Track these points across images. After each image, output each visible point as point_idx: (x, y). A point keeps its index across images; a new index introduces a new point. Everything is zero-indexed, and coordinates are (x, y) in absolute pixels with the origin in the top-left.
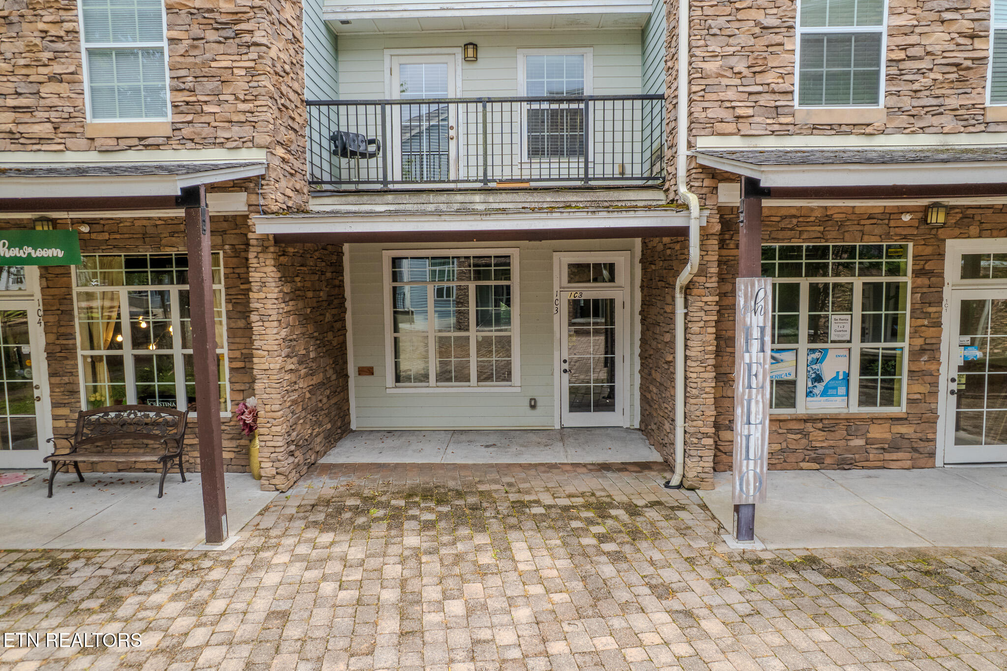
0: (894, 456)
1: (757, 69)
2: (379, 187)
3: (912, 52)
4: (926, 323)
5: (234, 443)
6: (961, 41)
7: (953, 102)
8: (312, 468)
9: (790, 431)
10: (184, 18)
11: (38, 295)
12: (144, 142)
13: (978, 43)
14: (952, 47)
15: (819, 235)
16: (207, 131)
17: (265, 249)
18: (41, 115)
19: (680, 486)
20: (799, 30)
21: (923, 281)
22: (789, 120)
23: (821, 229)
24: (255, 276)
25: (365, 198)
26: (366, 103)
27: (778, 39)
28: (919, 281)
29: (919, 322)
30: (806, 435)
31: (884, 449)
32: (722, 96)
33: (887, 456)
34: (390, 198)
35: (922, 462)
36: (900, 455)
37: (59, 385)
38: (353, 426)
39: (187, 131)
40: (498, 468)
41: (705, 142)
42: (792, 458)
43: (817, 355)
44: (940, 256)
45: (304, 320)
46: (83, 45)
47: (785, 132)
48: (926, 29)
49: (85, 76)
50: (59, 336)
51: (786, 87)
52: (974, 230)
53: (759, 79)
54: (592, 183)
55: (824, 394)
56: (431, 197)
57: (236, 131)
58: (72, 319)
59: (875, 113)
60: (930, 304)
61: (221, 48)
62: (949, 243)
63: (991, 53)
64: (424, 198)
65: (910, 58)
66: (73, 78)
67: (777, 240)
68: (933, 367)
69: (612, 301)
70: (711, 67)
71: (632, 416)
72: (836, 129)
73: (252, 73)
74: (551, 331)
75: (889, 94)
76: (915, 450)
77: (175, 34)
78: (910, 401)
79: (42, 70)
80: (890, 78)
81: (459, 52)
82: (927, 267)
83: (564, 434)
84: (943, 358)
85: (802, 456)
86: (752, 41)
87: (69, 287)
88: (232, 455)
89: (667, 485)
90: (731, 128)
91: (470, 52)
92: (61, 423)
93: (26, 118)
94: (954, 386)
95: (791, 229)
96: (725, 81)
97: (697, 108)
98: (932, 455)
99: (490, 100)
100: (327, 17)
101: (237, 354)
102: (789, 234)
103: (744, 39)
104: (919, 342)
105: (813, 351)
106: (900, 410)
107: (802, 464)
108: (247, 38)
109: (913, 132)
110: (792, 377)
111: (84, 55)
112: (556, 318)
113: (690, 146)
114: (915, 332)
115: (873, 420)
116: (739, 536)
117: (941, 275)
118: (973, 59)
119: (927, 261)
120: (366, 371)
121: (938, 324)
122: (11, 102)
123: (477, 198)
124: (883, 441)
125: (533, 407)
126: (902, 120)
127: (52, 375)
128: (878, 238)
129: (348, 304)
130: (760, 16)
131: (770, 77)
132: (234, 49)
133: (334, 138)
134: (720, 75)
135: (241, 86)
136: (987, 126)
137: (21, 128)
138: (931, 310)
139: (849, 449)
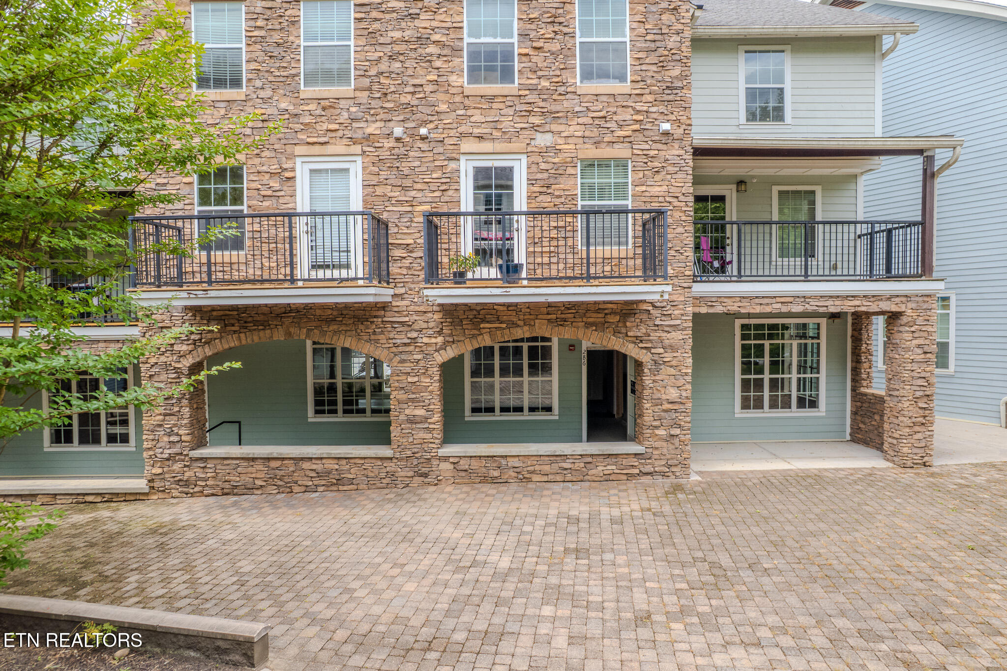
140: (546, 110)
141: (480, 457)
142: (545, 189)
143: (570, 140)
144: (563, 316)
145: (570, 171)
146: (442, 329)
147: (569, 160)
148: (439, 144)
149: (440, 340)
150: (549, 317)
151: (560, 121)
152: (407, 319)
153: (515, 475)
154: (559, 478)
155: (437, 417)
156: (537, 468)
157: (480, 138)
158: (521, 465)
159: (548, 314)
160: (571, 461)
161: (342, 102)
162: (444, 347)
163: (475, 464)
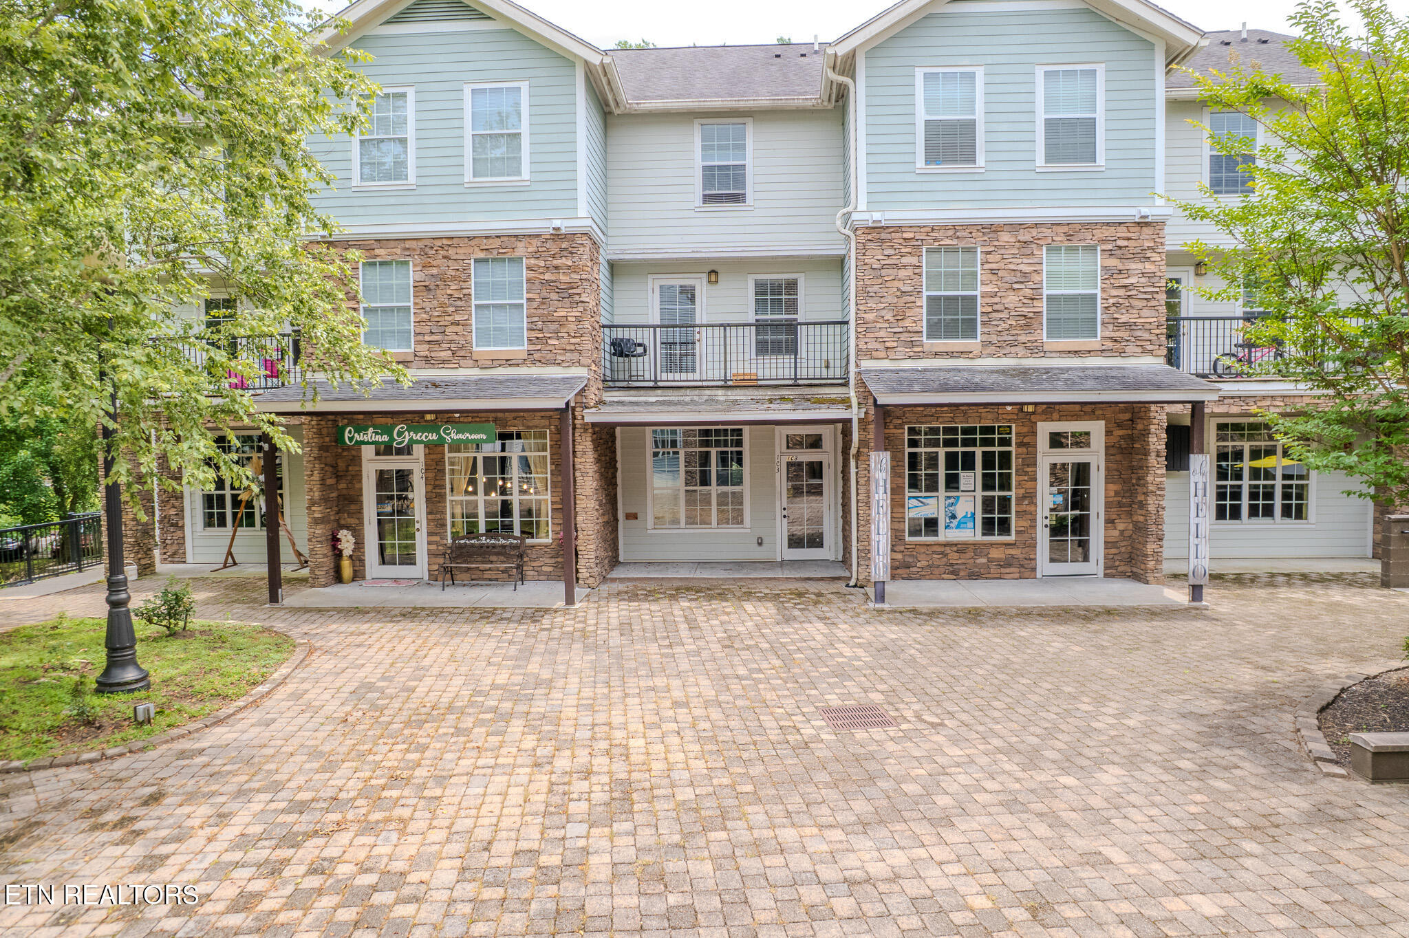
0: (1008, 570)
1: (900, 316)
2: (652, 384)
3: (996, 307)
4: (1026, 478)
5: (553, 561)
6: (1026, 301)
7: (1023, 338)
8: (605, 579)
9: (934, 552)
10: (537, 286)
11: (422, 459)
12: (509, 363)
13: (1036, 303)
14: (1020, 305)
15: (951, 419)
16: (550, 356)
17: (586, 430)
18: (445, 346)
19: (855, 586)
20: (925, 293)
21: (1023, 450)
22: (920, 349)
23: (952, 415)
24: (579, 448)
25: (642, 392)
26: (643, 327)
27: (912, 299)
28: (1020, 450)
29: (1021, 478)
30: (946, 555)
31: (1000, 565)
32: (877, 335)
33: (1003, 570)
34: (659, 392)
35: (1026, 575)
36: (1011, 570)
37: (433, 520)
38: (621, 559)
39: (537, 356)
40: (734, 579)
41: (866, 364)
42: (936, 571)
43: (952, 500)
44: (1034, 433)
45: (601, 474)
46: (474, 302)
47: (918, 356)
48: (1004, 294)
49: (473, 321)
50: (435, 487)
51: (918, 329)
52: (1055, 416)
53: (900, 324)
54: (800, 382)
55: (958, 527)
56: (688, 392)
57: (569, 356)
58: (444, 475)
59: (973, 344)
60: (1028, 466)
61: (560, 304)
62: (1040, 424)
63: (1044, 308)
64: (683, 392)
65: (995, 311)
66: (466, 324)
67: (922, 423)
68: (1032, 509)
69: (821, 463)
70: (870, 316)
71: (836, 551)
72: (950, 355)
73: (579, 320)
74: (773, 485)
75: (983, 333)
76: (1022, 566)
77: (531, 296)
78: (1018, 532)
79: (447, 318)
80: (984, 324)
81: (704, 277)
82: (1025, 441)
83: (783, 564)
84: (1039, 502)
85: (943, 570)
86: (895, 300)
87: (443, 454)
88: (551, 569)
89: (847, 586)
90: (883, 354)
91: (713, 278)
92: (434, 547)
93: (436, 347)
94: (1047, 522)
95: (932, 416)
96: (879, 325)
97: (862, 342)
98: (1034, 569)
99: (729, 325)
100: (610, 257)
101: (557, 499)
103: (890, 299)
104: (1022, 491)
105: (949, 497)
106: (1012, 538)
107: (943, 576)
108: (577, 298)
109: (999, 357)
110: (935, 516)
111: (473, 308)
112: (778, 475)
113: (857, 366)
114: (1019, 484)
115: (992, 545)
116: (876, 601)
117: (1035, 446)
118: (1034, 313)
119: (1025, 436)
120: (632, 516)
121: (1035, 480)
122: (427, 338)
123: (720, 392)
124: (999, 560)
125: (760, 544)
126: (992, 349)
127: (428, 513)
128: (991, 421)
129: (619, 465)
130: (900, 285)
131: (907, 323)
132: (568, 305)
133: (613, 344)
134: (875, 322)
135: (572, 328)
136: (1045, 354)
137: (433, 354)
138: (1029, 469)
139: (976, 565)
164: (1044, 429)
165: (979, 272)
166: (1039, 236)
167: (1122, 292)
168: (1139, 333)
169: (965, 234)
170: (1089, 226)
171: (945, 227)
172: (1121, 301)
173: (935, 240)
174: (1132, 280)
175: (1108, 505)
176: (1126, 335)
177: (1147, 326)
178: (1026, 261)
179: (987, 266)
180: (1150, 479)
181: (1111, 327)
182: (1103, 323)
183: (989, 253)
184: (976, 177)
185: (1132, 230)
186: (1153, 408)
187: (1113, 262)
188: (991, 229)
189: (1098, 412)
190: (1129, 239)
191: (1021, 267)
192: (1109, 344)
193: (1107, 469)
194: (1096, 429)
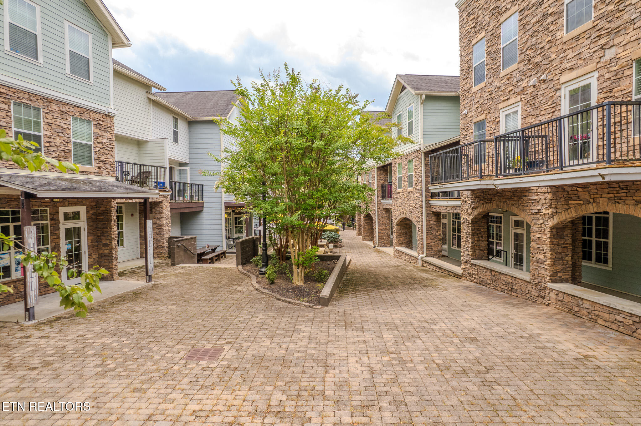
3: (52, 144)
4: (55, 237)
6: (64, 143)
13: (69, 145)
14: (62, 145)
15: (17, 206)
20: (14, 129)
21: (53, 222)
23: (17, 203)
29: (53, 237)
31: (45, 287)
42: (11, 299)
44: (58, 213)
48: (55, 137)
52: (67, 204)
60: (56, 230)
62: (60, 208)
63: (72, 148)
65: (51, 146)
82: (54, 217)
84: (61, 250)
85: (15, 297)
95: (5, 203)
102: (4, 205)
104: (53, 244)
107: (16, 300)
109: (53, 172)
110: (9, 265)
114: (52, 241)
117: (58, 220)
118: (68, 150)
119: (54, 215)
121: (59, 237)
128: (37, 207)
136: (73, 172)
138: (56, 232)
140: (610, 30)
141: (569, 294)
142: (608, 94)
143: (627, 47)
144: (618, 195)
145: (627, 73)
146: (551, 204)
147: (624, 64)
148: (551, 81)
149: (550, 211)
150: (609, 196)
151: (620, 34)
152: (536, 198)
153: (587, 314)
154: (614, 327)
155: (548, 262)
156: (600, 313)
157: (571, 69)
158: (590, 308)
159: (608, 193)
160: (623, 316)
161: (514, 73)
162: (552, 215)
163: (566, 299)
164: (62, 210)
165: (42, 123)
166: (69, 110)
167: (100, 145)
168: (107, 166)
169: (34, 99)
170: (89, 111)
171: (24, 92)
172: (101, 150)
173: (18, 98)
174: (104, 141)
175: (89, 247)
176: (102, 166)
177: (110, 163)
178: (64, 122)
179: (46, 120)
180: (112, 232)
181: (97, 161)
182: (95, 159)
183: (47, 113)
184: (38, 68)
185: (104, 117)
186: (113, 200)
187: (97, 131)
188: (48, 100)
189: (84, 202)
190: (103, 121)
191: (62, 125)
192: (98, 170)
193: (88, 229)
194: (82, 210)
